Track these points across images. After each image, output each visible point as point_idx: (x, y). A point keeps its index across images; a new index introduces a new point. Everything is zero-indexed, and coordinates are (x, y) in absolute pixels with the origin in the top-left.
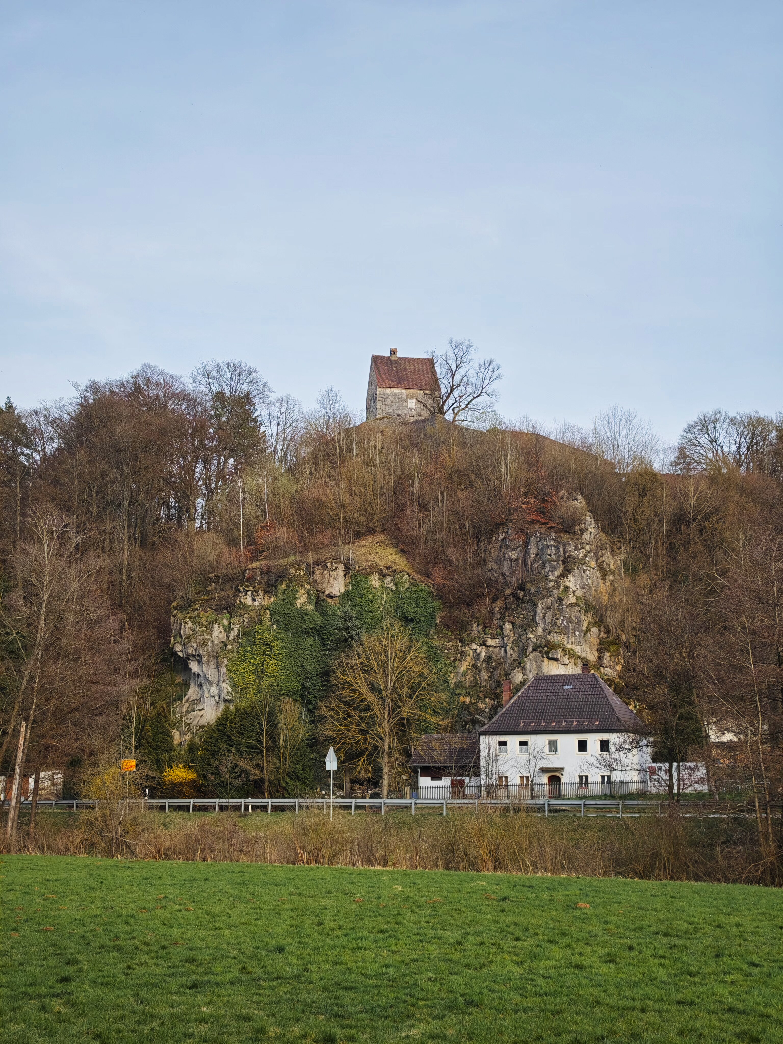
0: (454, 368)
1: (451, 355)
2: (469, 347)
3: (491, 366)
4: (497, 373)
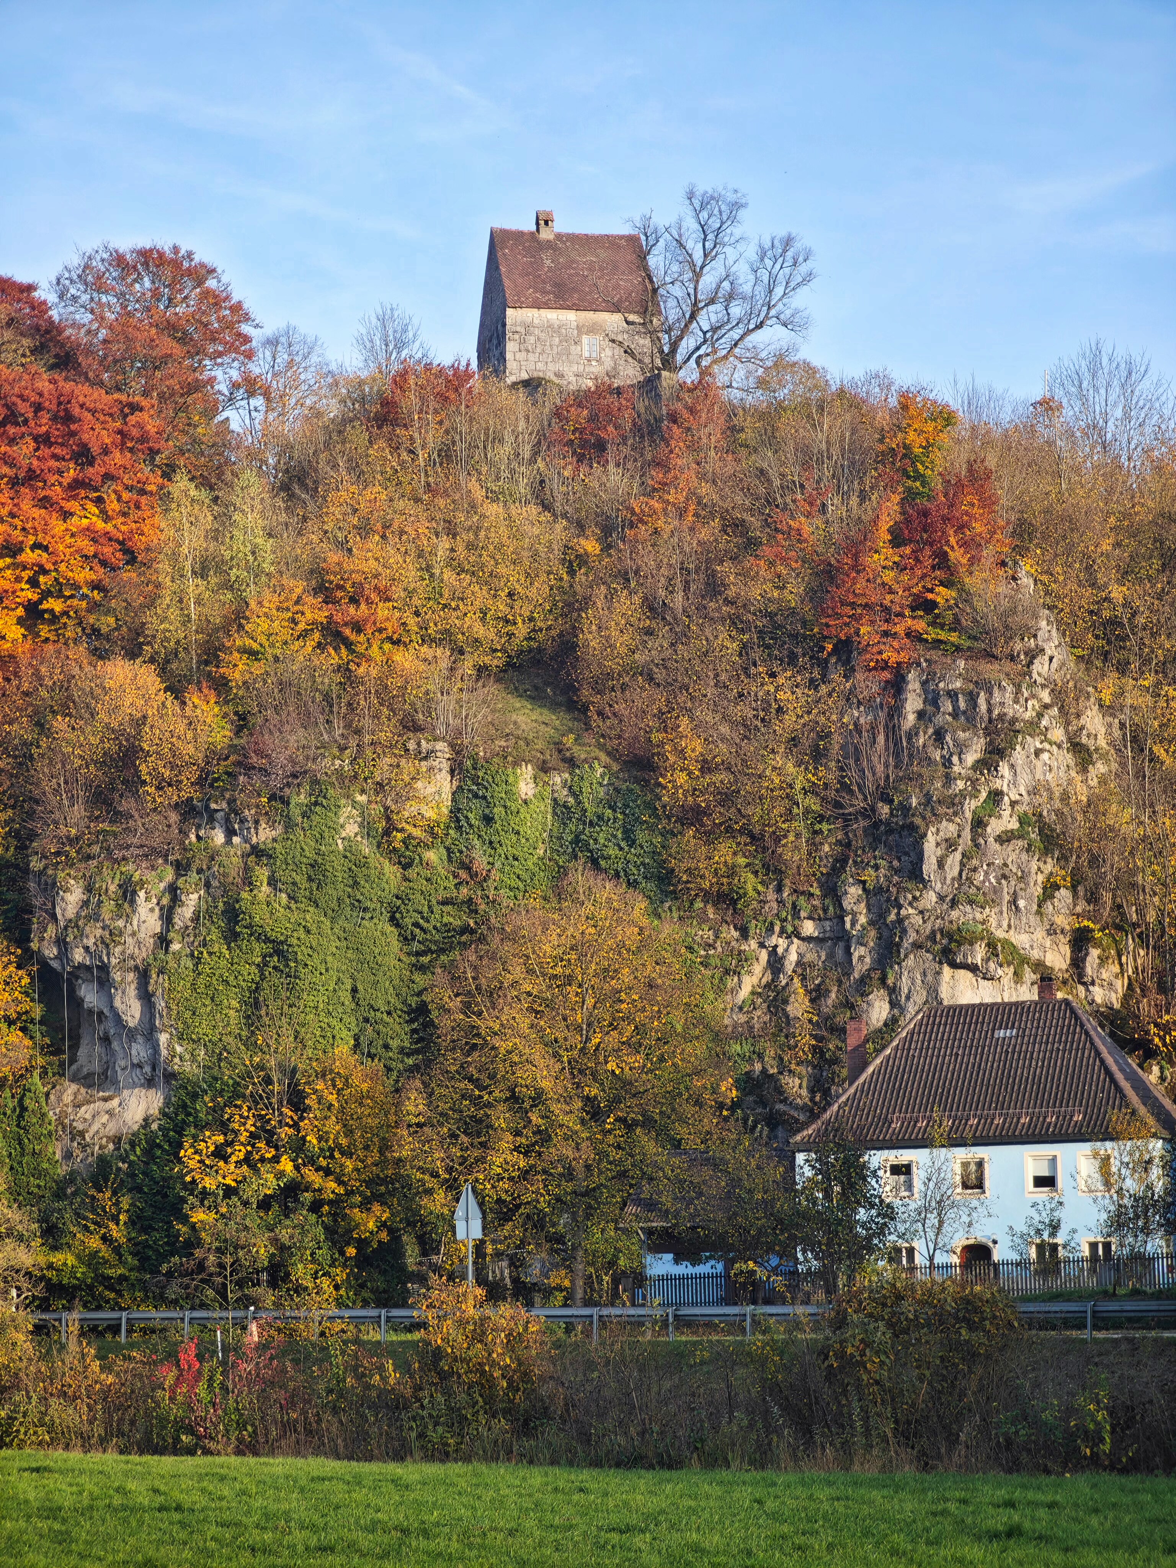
0: (698, 256)
1: (691, 225)
2: (736, 206)
3: (789, 254)
4: (803, 269)
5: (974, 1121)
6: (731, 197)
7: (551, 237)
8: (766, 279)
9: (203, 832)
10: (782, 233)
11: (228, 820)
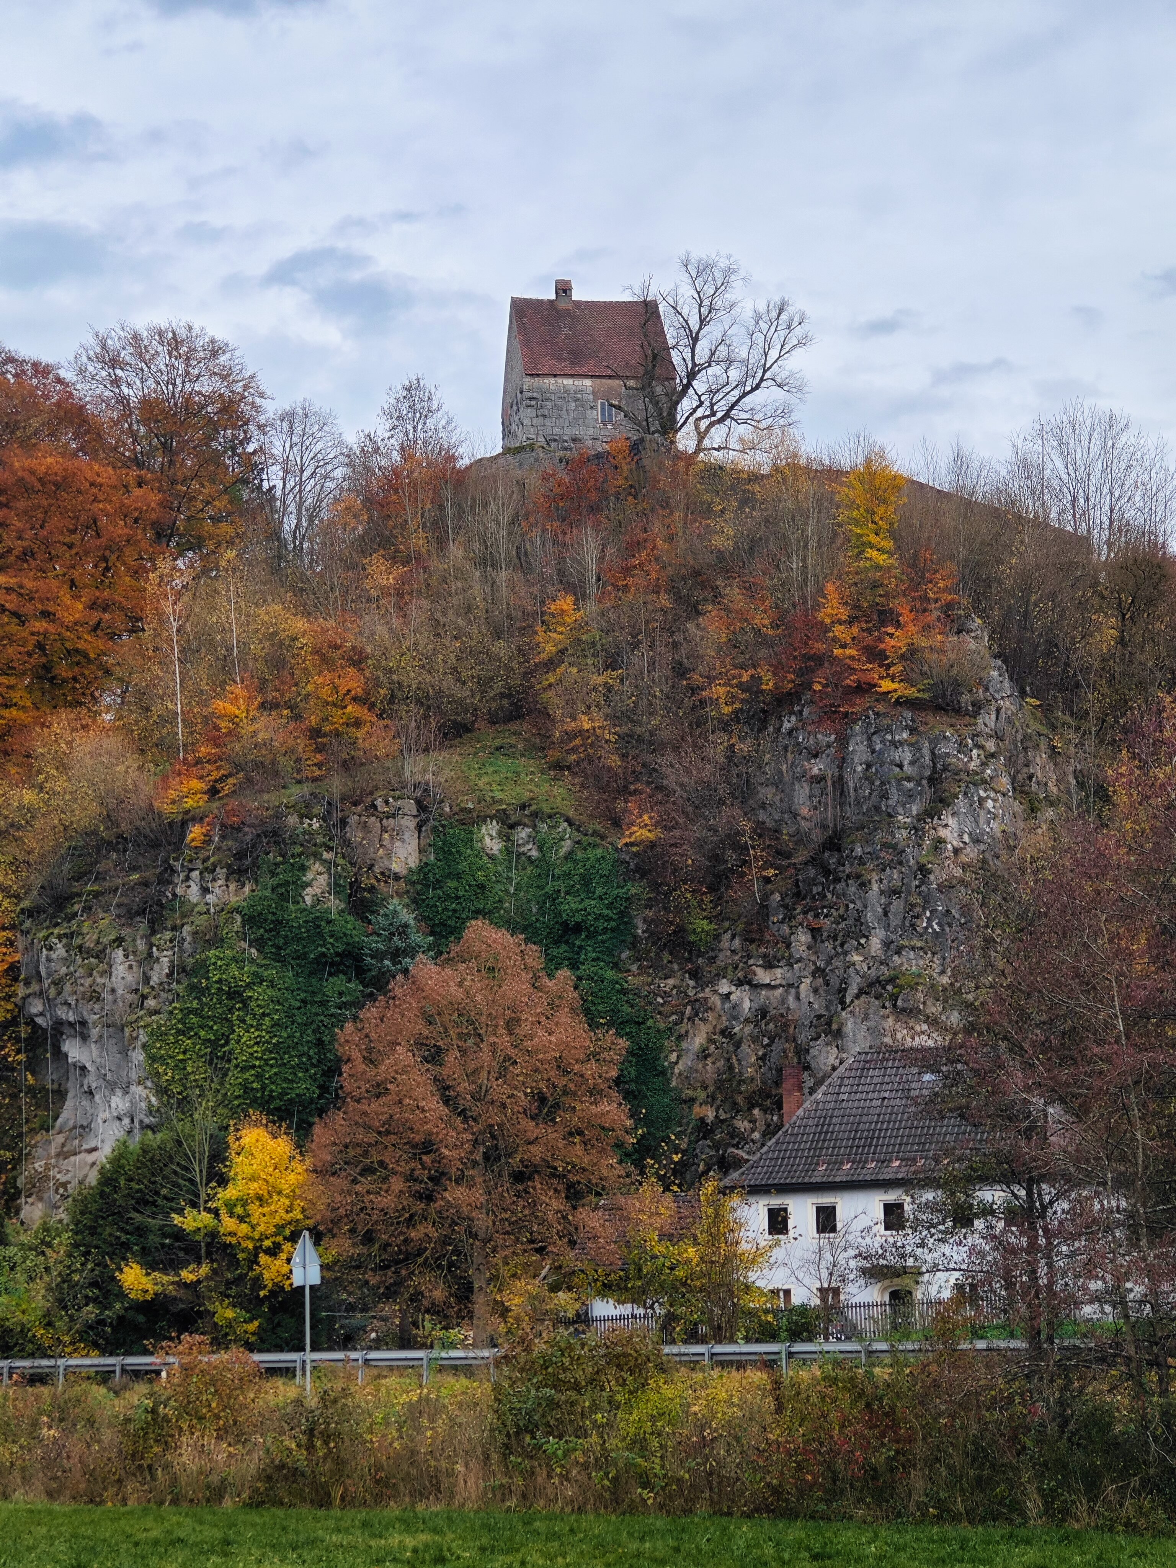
0: (694, 323)
1: (687, 292)
3: (783, 317)
4: (798, 331)
5: (896, 1163)
7: (571, 305)
8: (761, 342)
9: (179, 891)
10: (776, 297)
11: (202, 878)
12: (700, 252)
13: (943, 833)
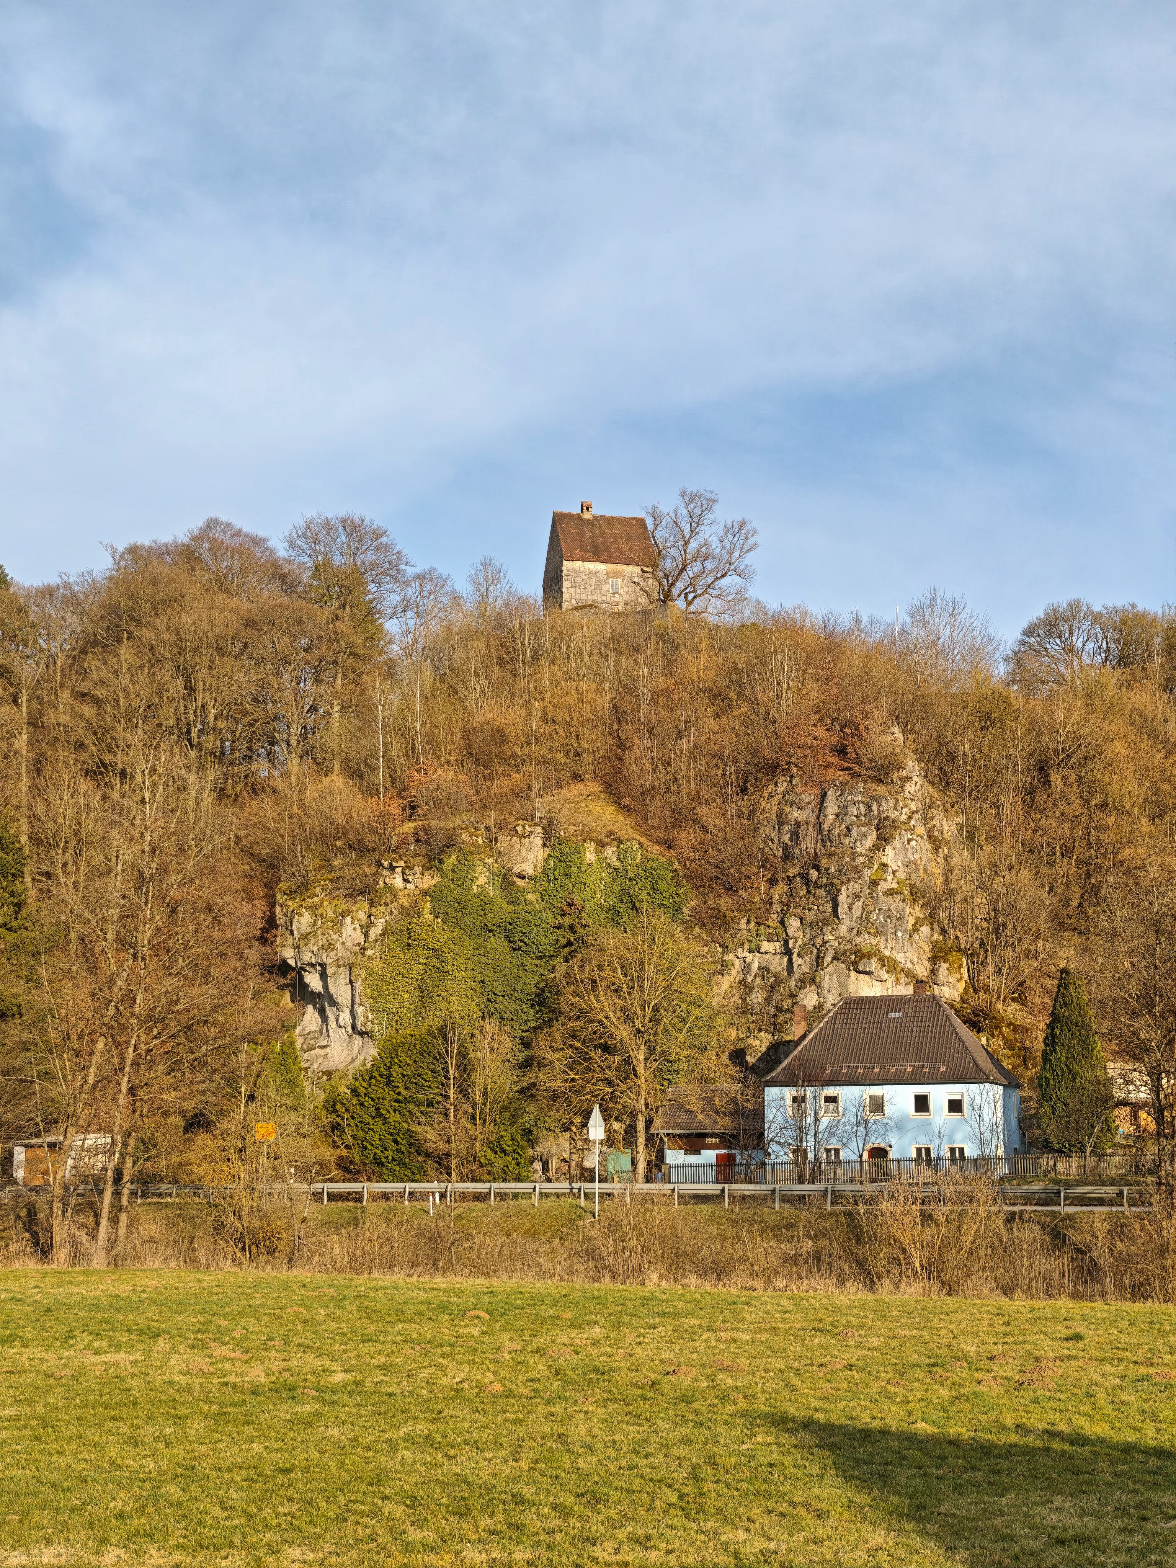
0: (687, 532)
3: (743, 532)
4: (751, 541)
5: (877, 1070)
6: (709, 495)
7: (591, 517)
8: (728, 546)
9: (387, 881)
10: (738, 518)
11: (403, 873)
12: (692, 488)
13: (884, 860)
